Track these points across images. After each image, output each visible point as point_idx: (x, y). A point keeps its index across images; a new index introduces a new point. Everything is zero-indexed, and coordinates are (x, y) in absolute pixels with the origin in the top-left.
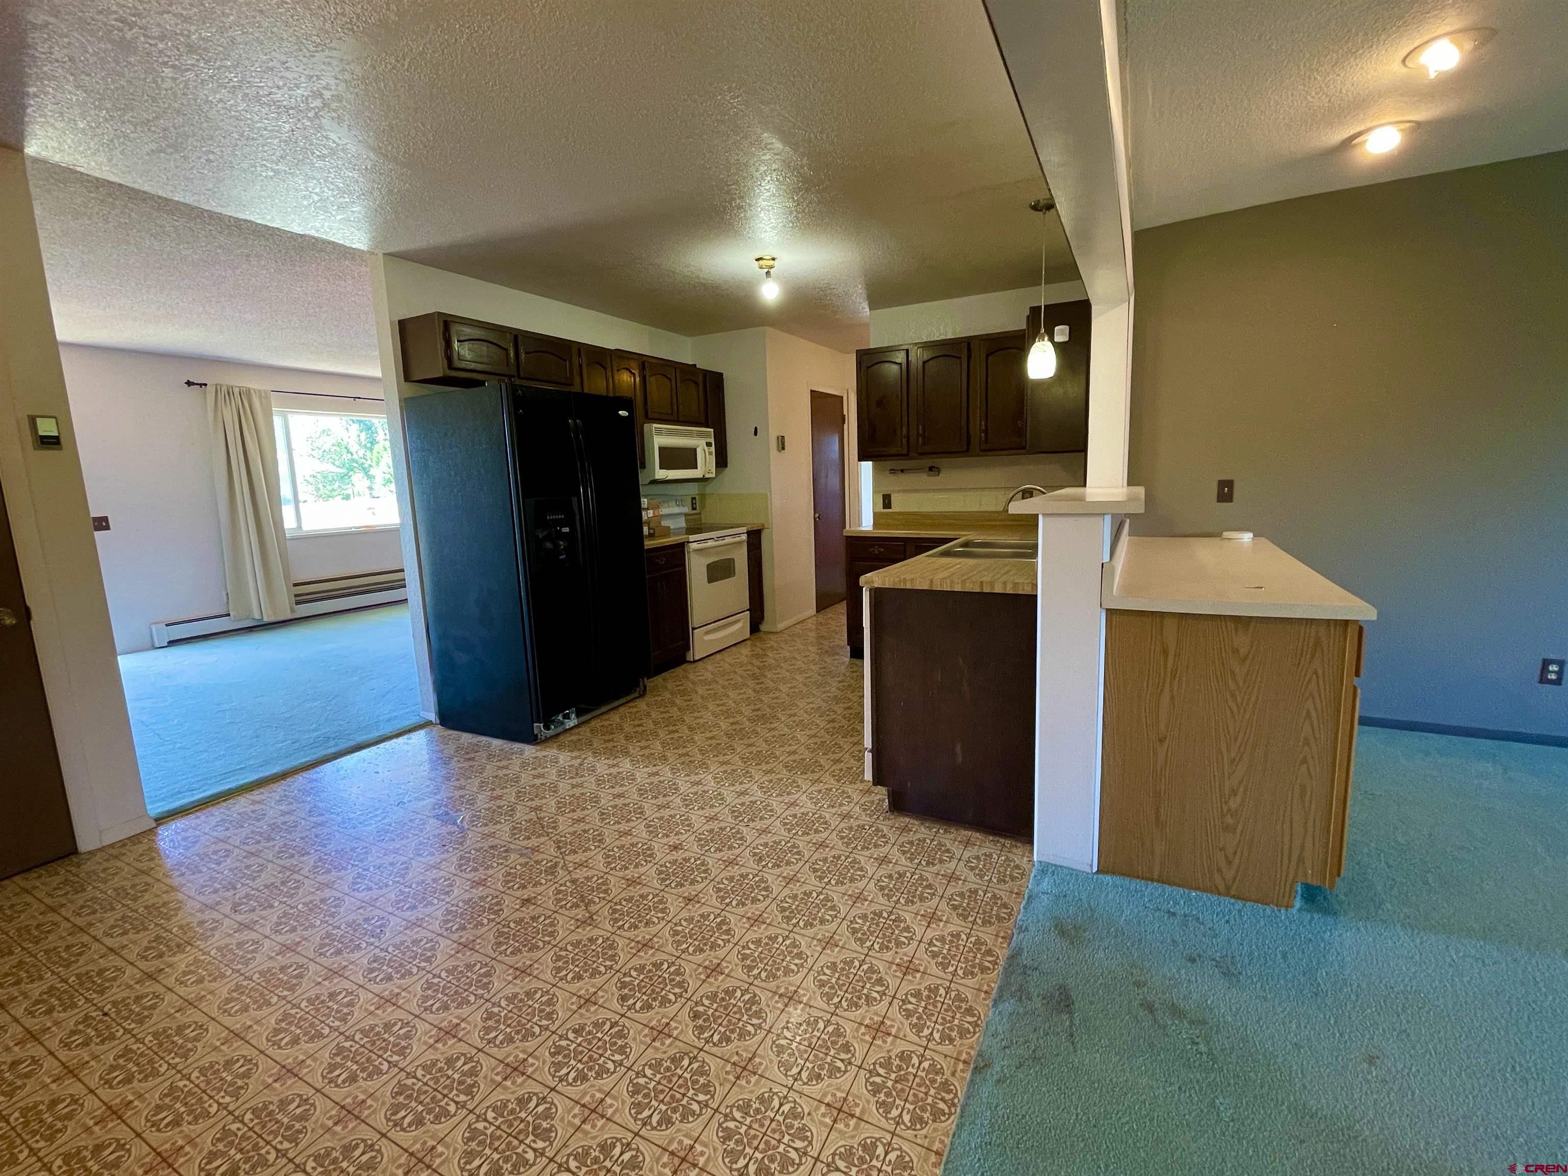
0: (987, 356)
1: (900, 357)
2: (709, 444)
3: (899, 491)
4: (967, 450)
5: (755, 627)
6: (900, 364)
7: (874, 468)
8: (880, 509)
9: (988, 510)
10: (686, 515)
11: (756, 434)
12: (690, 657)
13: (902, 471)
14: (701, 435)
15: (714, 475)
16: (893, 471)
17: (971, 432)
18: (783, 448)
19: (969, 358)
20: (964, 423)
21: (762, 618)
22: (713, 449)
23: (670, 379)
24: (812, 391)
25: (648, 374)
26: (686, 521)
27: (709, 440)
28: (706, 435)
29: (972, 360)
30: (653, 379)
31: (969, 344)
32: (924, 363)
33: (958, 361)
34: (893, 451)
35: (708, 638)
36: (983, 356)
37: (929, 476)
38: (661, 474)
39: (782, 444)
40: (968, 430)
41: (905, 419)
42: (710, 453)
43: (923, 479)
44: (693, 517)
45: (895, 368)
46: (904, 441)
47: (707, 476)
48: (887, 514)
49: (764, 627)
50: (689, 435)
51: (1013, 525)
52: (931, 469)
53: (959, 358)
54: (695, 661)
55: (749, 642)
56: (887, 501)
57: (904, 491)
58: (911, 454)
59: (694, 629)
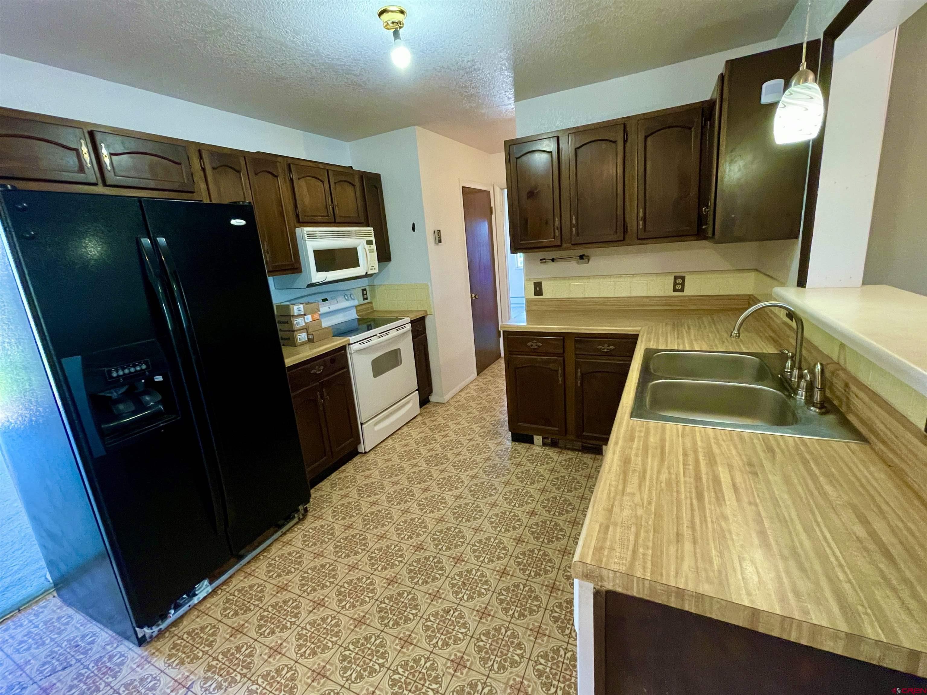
0: (646, 137)
1: (550, 146)
2: (369, 243)
3: (550, 279)
4: (624, 240)
5: (424, 401)
6: (551, 152)
7: (526, 260)
8: (532, 296)
9: (639, 295)
10: (356, 307)
11: (414, 229)
12: (361, 449)
13: (553, 260)
14: (359, 234)
15: (377, 271)
16: (543, 260)
17: (627, 219)
18: (440, 241)
19: (625, 141)
20: (620, 212)
21: (431, 391)
22: (374, 246)
23: (323, 182)
24: (463, 187)
25: (295, 176)
26: (357, 311)
27: (369, 239)
28: (367, 234)
29: (628, 145)
30: (302, 182)
31: (625, 126)
32: (576, 149)
33: (613, 145)
34: (546, 241)
35: (377, 428)
36: (641, 138)
37: (578, 263)
38: (318, 277)
39: (438, 237)
40: (624, 218)
41: (557, 211)
42: (371, 251)
43: (573, 266)
44: (364, 307)
45: (544, 157)
46: (557, 233)
47: (370, 272)
48: (539, 300)
49: (433, 398)
50: (349, 235)
51: (666, 310)
52: (582, 257)
53: (615, 142)
54: (366, 453)
55: (419, 419)
56: (538, 289)
57: (555, 278)
58: (564, 245)
59: (362, 424)
